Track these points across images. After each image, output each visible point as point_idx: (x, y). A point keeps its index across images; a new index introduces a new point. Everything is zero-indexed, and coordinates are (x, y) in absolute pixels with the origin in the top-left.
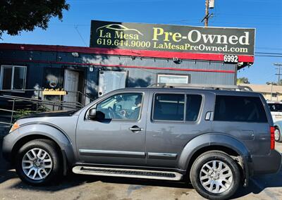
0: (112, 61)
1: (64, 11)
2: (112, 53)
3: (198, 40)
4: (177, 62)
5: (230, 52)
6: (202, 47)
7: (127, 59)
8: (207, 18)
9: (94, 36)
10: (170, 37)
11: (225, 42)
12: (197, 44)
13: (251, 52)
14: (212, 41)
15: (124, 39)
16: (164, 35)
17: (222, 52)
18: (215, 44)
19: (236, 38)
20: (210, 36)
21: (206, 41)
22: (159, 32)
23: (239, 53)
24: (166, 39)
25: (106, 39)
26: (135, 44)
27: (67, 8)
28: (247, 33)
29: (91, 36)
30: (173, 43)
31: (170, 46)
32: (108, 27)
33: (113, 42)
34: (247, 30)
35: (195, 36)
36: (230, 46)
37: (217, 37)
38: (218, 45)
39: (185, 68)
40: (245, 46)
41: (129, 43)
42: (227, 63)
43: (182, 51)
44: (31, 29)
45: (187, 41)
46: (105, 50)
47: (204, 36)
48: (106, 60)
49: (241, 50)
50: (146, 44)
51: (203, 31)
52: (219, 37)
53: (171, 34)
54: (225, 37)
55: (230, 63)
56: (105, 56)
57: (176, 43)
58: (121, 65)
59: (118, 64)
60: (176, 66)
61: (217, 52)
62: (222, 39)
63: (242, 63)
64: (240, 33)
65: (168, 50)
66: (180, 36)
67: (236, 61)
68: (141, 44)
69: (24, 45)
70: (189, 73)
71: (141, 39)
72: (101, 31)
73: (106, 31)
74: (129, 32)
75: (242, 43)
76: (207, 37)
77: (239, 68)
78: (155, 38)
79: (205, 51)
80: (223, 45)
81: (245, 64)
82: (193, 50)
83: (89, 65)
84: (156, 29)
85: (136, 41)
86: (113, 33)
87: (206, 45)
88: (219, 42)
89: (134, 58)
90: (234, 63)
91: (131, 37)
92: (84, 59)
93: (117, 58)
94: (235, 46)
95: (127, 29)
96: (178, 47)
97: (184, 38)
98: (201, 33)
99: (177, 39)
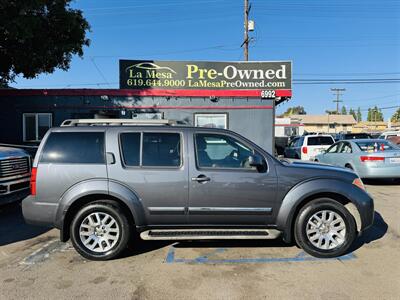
0: (146, 102)
1: (84, 47)
2: (145, 93)
3: (234, 76)
4: (214, 101)
5: (267, 88)
6: (238, 84)
7: (161, 99)
8: (246, 42)
9: (124, 77)
10: (205, 74)
11: (262, 77)
12: (234, 81)
13: (288, 85)
14: (248, 77)
15: (157, 79)
16: (198, 72)
17: (259, 88)
18: (251, 80)
19: (273, 72)
20: (246, 72)
21: (242, 77)
22: (193, 69)
23: (277, 88)
24: (201, 77)
25: (137, 79)
26: (169, 83)
27: (87, 43)
28: (284, 67)
29: (121, 77)
30: (209, 80)
31: (205, 84)
32: (138, 66)
33: (144, 83)
34: (283, 63)
35: (230, 72)
36: (266, 81)
37: (253, 73)
38: (255, 81)
39: (223, 106)
40: (282, 80)
41: (162, 82)
42: (265, 98)
43: (218, 88)
44: (52, 71)
45: (223, 78)
46: (137, 92)
47: (240, 72)
48: (139, 102)
49: (278, 84)
50: (180, 83)
51: (238, 66)
52: (256, 72)
53: (206, 71)
54: (262, 72)
55: (268, 98)
56: (138, 98)
57: (211, 81)
58: (155, 106)
59: (152, 106)
60: (213, 105)
61: (255, 88)
62: (259, 74)
63: (280, 98)
64: (277, 66)
65: (204, 88)
66: (215, 72)
67: (273, 96)
68: (175, 83)
69: (47, 90)
70: (227, 111)
71: (175, 78)
73: (136, 71)
74: (161, 71)
75: (278, 77)
76: (243, 72)
77: (277, 103)
78: (189, 76)
79: (242, 87)
80: (260, 81)
81: (283, 99)
82: (230, 88)
83: (121, 108)
84: (189, 67)
85: (169, 80)
86: (144, 72)
87: (242, 81)
88: (255, 77)
89: (169, 98)
90: (271, 98)
91: (165, 78)
92: (115, 102)
93: (150, 99)
94: (272, 81)
95: (159, 67)
96: (213, 84)
97: (220, 74)
98: (237, 69)
99: (213, 76)
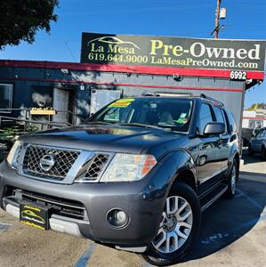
0: (105, 78)
1: (51, 22)
2: (104, 68)
3: (201, 55)
4: (177, 79)
5: (238, 68)
6: (206, 62)
7: (122, 76)
9: (85, 50)
10: (170, 51)
11: (232, 56)
12: (201, 59)
13: (261, 67)
14: (217, 56)
16: (163, 48)
17: (229, 68)
18: (220, 59)
19: (245, 52)
20: (215, 50)
21: (210, 55)
22: (157, 44)
23: (248, 69)
24: (166, 53)
25: (99, 53)
26: (131, 59)
27: (55, 18)
28: (258, 46)
29: (82, 51)
30: (173, 57)
31: (169, 61)
32: (101, 39)
33: (106, 57)
34: (257, 43)
35: (198, 49)
36: (237, 60)
37: (223, 51)
38: (224, 60)
39: (187, 86)
40: (255, 61)
41: (124, 58)
42: (234, 80)
43: (183, 67)
44: (17, 43)
45: (189, 55)
46: (96, 66)
47: (209, 49)
48: (98, 77)
49: (250, 65)
50: (142, 59)
51: (207, 44)
52: (226, 50)
53: (171, 47)
54: (232, 51)
55: (238, 80)
56: (98, 73)
57: (177, 58)
60: (176, 84)
61: (223, 67)
62: (229, 53)
63: (251, 81)
64: (250, 46)
65: (167, 65)
66: (181, 49)
67: (244, 78)
68: (137, 59)
69: (9, 61)
70: (191, 91)
72: (93, 45)
73: (98, 44)
74: (124, 46)
75: (251, 58)
76: (212, 50)
77: (248, 86)
78: (153, 52)
79: (209, 66)
80: (230, 60)
81: (255, 82)
82: (196, 66)
83: (80, 82)
84: (154, 42)
85: (132, 55)
86: (106, 46)
87: (210, 59)
88: (225, 56)
89: (129, 75)
90: (242, 80)
91: (127, 51)
92: (74, 75)
93: (110, 75)
94: (243, 61)
95: (122, 42)
96: (178, 62)
97: (186, 51)
98: (206, 46)
99: (178, 53)
